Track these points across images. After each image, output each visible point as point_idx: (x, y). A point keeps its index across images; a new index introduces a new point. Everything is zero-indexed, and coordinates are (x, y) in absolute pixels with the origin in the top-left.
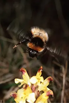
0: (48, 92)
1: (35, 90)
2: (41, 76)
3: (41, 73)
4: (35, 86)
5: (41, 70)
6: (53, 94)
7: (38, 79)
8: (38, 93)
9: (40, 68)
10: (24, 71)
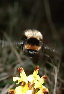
0: (44, 89)
1: (32, 88)
2: (37, 75)
3: (38, 72)
4: (32, 84)
5: (38, 69)
6: (48, 91)
7: (34, 77)
8: (34, 90)
9: (37, 67)
10: (21, 70)
